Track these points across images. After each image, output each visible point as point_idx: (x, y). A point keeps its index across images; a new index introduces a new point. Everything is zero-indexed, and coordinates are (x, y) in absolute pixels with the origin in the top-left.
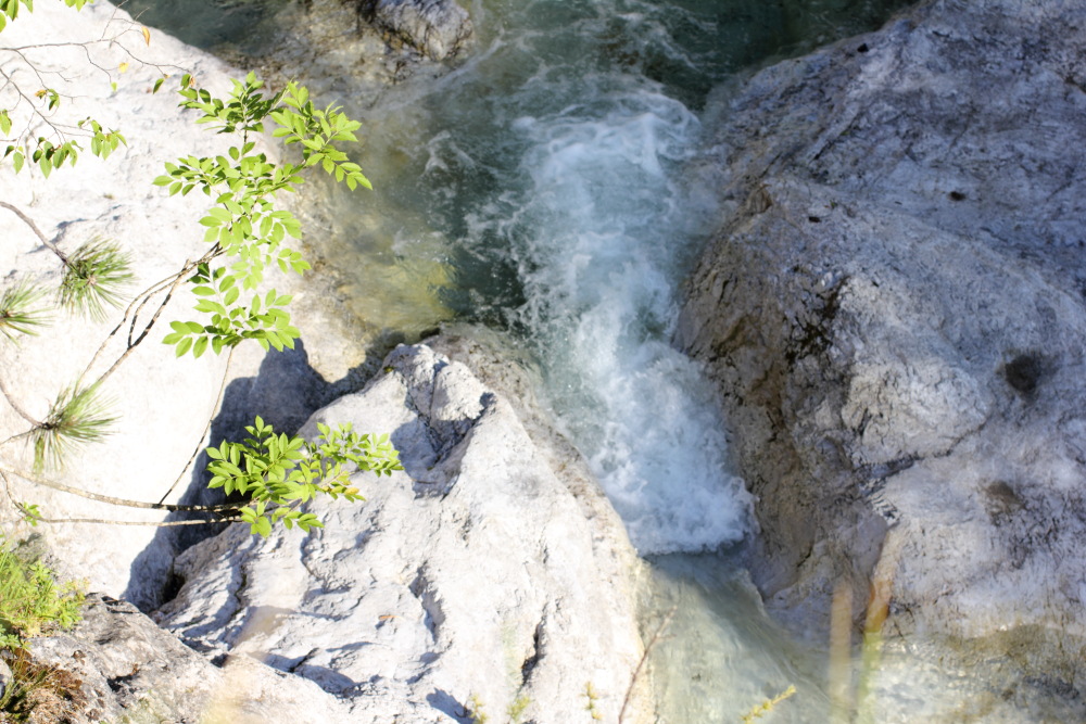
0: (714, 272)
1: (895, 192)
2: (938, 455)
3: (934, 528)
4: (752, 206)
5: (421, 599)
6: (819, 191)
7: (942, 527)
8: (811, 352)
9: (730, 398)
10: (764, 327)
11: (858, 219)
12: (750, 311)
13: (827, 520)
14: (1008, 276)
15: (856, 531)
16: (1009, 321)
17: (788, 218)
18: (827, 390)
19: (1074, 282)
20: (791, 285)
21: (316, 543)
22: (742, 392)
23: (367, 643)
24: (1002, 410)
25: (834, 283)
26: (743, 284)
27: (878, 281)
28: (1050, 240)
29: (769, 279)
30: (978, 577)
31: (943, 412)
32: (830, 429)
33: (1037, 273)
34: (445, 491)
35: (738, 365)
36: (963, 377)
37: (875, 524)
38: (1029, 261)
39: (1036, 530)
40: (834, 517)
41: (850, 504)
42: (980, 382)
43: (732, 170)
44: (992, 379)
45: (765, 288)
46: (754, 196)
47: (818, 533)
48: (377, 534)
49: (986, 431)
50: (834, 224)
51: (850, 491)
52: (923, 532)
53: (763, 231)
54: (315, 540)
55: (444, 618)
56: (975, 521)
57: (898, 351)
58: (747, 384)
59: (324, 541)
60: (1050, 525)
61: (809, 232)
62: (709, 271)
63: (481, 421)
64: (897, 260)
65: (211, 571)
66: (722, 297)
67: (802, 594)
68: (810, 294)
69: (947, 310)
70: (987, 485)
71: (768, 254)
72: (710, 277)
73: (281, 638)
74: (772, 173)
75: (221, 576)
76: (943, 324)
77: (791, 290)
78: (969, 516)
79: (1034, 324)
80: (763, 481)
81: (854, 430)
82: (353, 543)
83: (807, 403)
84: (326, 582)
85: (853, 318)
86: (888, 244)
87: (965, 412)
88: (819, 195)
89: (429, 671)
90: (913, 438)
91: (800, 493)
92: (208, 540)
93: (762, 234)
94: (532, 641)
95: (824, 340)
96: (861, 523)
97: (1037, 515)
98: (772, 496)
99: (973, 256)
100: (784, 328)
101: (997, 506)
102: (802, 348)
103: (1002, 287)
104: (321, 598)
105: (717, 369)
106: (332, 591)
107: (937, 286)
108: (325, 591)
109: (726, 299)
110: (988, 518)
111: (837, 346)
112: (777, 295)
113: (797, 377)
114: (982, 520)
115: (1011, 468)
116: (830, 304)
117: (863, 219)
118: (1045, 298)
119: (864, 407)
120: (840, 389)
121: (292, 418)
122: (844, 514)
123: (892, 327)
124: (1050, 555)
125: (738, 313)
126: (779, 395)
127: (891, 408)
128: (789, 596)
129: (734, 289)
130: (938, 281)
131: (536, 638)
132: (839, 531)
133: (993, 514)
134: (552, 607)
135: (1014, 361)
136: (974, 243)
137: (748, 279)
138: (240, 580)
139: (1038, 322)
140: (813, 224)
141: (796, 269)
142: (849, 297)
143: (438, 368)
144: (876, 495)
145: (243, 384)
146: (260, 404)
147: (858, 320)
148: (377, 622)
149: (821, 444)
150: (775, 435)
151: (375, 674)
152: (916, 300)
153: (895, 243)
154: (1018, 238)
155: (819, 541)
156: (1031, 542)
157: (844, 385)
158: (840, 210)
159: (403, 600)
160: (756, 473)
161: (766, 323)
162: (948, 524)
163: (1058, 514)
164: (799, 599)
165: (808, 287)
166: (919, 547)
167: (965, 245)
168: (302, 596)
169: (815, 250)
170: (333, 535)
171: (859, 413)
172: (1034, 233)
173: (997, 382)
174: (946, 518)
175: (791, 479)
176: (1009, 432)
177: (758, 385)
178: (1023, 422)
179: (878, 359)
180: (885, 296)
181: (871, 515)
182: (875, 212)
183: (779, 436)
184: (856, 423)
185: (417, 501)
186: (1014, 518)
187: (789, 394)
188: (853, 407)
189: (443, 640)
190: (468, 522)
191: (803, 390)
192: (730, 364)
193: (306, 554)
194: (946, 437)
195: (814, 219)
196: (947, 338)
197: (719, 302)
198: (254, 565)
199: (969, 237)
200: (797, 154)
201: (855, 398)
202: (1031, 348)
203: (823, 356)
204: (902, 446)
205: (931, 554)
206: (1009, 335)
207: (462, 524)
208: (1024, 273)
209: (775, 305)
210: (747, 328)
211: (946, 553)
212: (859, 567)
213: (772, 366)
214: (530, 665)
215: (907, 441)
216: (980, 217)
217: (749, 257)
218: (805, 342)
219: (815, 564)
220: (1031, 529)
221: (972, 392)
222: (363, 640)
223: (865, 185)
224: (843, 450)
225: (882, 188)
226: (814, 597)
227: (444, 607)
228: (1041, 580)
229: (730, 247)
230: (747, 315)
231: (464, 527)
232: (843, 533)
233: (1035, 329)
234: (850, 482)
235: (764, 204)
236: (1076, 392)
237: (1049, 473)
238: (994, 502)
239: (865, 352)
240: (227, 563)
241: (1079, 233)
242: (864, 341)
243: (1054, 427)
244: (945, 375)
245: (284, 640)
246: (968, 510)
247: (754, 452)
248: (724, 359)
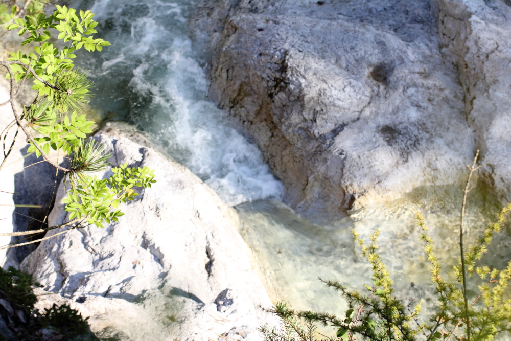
0: (220, 67)
1: (291, 8)
2: (354, 121)
3: (364, 154)
4: (228, 32)
5: (148, 250)
6: (258, 17)
7: (367, 153)
8: (280, 90)
9: (246, 123)
10: (253, 85)
11: (281, 24)
12: (244, 80)
13: (311, 165)
14: (359, 31)
15: (327, 166)
16: (366, 52)
17: (248, 33)
18: (293, 106)
19: (389, 27)
20: (261, 62)
21: (88, 238)
22: (251, 118)
23: (132, 277)
24: (376, 93)
25: (282, 55)
26: (236, 68)
27: (301, 49)
28: (370, 11)
29: (249, 62)
30: (390, 171)
31: (350, 101)
32: (300, 123)
33: (371, 27)
34: (141, 197)
35: (246, 106)
36: (354, 82)
37: (336, 160)
38: (365, 22)
39: (409, 143)
40: (315, 163)
41: (321, 154)
42: (362, 83)
43: (212, 18)
44: (366, 81)
45: (248, 67)
46: (227, 27)
47: (309, 172)
48: (116, 226)
49: (372, 104)
50: (271, 30)
51: (319, 149)
52: (359, 157)
53: (238, 42)
54: (87, 237)
55: (163, 256)
56: (381, 146)
57: (321, 78)
58: (252, 114)
59: (92, 236)
60: (414, 138)
61: (260, 36)
62: (217, 67)
63: (144, 161)
64: (306, 38)
65: (43, 265)
66: (228, 77)
67: (309, 202)
68: (271, 64)
69: (336, 54)
70: (380, 129)
71: (244, 51)
72: (219, 70)
73: (92, 286)
74: (231, 15)
75: (49, 266)
76: (337, 61)
77: (262, 64)
78: (377, 144)
79: (377, 51)
80: (273, 156)
81: (311, 120)
82: (106, 233)
83: (285, 114)
84: (100, 255)
85: (296, 69)
86: (299, 32)
87: (360, 98)
88: (259, 18)
89: (166, 281)
90: (340, 116)
91: (293, 157)
92: (33, 253)
93: (238, 43)
94: (206, 255)
95: (285, 83)
96: (329, 162)
97: (407, 136)
98: (280, 162)
99: (339, 27)
100: (264, 83)
101: (388, 137)
102: (275, 89)
103: (357, 38)
104: (101, 262)
105: (236, 111)
106: (105, 258)
107: (328, 45)
108: (102, 259)
109: (230, 78)
110: (386, 143)
111: (293, 84)
112: (255, 69)
113: (277, 104)
114: (383, 145)
115: (388, 118)
116: (283, 66)
117: (283, 23)
118: (379, 38)
119: (313, 108)
120: (299, 103)
121: (47, 186)
122: (319, 159)
123: (315, 69)
124: (419, 152)
125: (238, 83)
126: (270, 115)
127: (326, 106)
128: (303, 205)
129: (233, 71)
130: (328, 43)
131: (208, 253)
132: (319, 168)
133: (387, 141)
134: (210, 237)
135: (373, 70)
136: (338, 21)
137: (238, 65)
138: (59, 265)
139: (379, 49)
140: (261, 32)
141: (260, 54)
142: (291, 60)
143: (114, 142)
144: (332, 147)
145: (19, 177)
146: (30, 184)
147: (298, 69)
148: (132, 266)
149: (297, 131)
150: (273, 134)
151: (142, 289)
152: (321, 54)
153: (302, 30)
154: (355, 14)
155: (310, 176)
156: (408, 149)
157: (300, 101)
158: (271, 22)
159: (140, 252)
160: (268, 154)
161: (254, 83)
162: (369, 151)
163: (416, 133)
164: (309, 205)
165: (269, 61)
166: (360, 165)
167: (334, 23)
168: (92, 264)
169: (266, 43)
170: (95, 232)
171: (311, 112)
172: (362, 10)
173: (369, 81)
174: (367, 148)
175: (287, 151)
176: (383, 102)
177: (258, 113)
178: (388, 96)
179: (313, 85)
180: (306, 55)
181: (333, 157)
182: (287, 19)
183: (275, 134)
184: (311, 117)
185: (130, 205)
186: (397, 140)
187: (275, 112)
188: (308, 110)
189: (166, 265)
190: (157, 208)
191: (281, 109)
192: (241, 107)
193: (86, 245)
194: (355, 112)
195: (260, 30)
196: (341, 67)
197: (227, 80)
198: (63, 257)
199: (334, 19)
200: (240, 3)
201: (308, 106)
202: (379, 62)
203: (287, 90)
204: (336, 121)
205: (366, 167)
206: (368, 58)
207: (155, 210)
208: (366, 28)
209: (256, 73)
210: (245, 88)
211: (372, 164)
212: (334, 182)
213: (262, 102)
214: (209, 266)
215: (338, 119)
216: (335, 9)
217: (235, 55)
218: (276, 87)
219: (312, 187)
220: (406, 143)
221: (360, 88)
222: (130, 276)
223: (277, 9)
224: (309, 131)
225: (285, 8)
226: (315, 202)
227: (161, 251)
228: (418, 165)
229: (224, 53)
230: (243, 82)
231: (156, 211)
232: (322, 169)
233: (378, 53)
234: (317, 145)
235: (234, 30)
236: (406, 76)
237: (406, 115)
238: (386, 135)
239: (306, 83)
240: (49, 259)
241: (382, 5)
242: (304, 77)
243: (402, 94)
244: (346, 84)
245: (94, 286)
246: (376, 142)
247: (265, 145)
248: (238, 106)
